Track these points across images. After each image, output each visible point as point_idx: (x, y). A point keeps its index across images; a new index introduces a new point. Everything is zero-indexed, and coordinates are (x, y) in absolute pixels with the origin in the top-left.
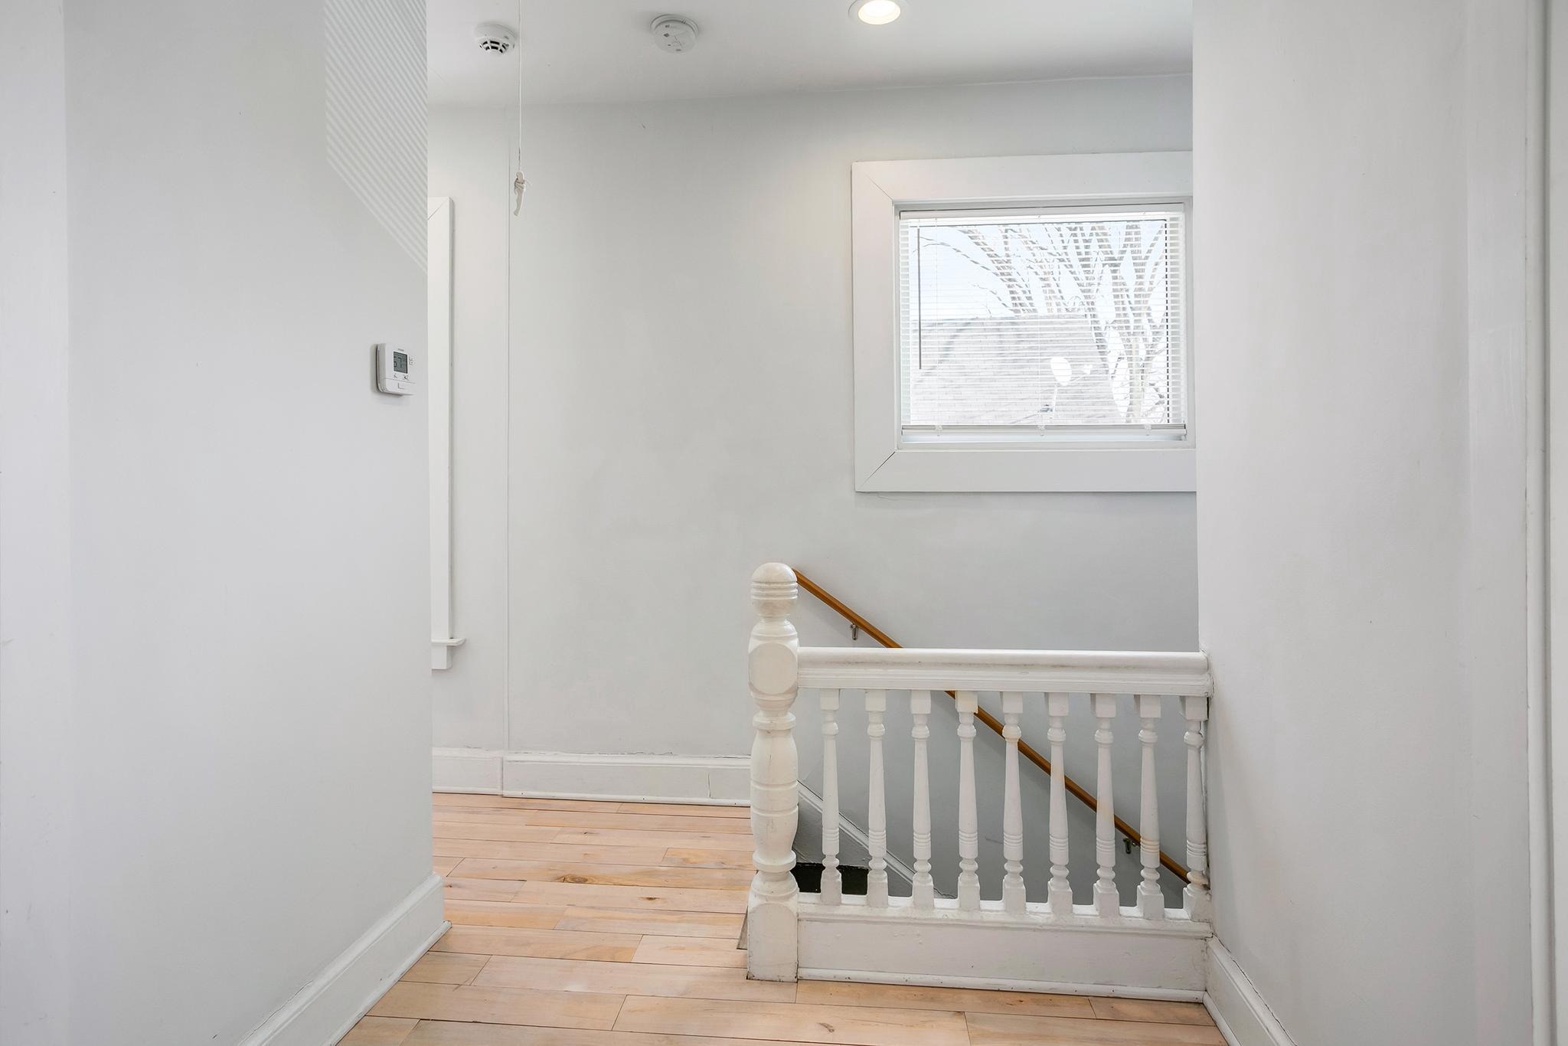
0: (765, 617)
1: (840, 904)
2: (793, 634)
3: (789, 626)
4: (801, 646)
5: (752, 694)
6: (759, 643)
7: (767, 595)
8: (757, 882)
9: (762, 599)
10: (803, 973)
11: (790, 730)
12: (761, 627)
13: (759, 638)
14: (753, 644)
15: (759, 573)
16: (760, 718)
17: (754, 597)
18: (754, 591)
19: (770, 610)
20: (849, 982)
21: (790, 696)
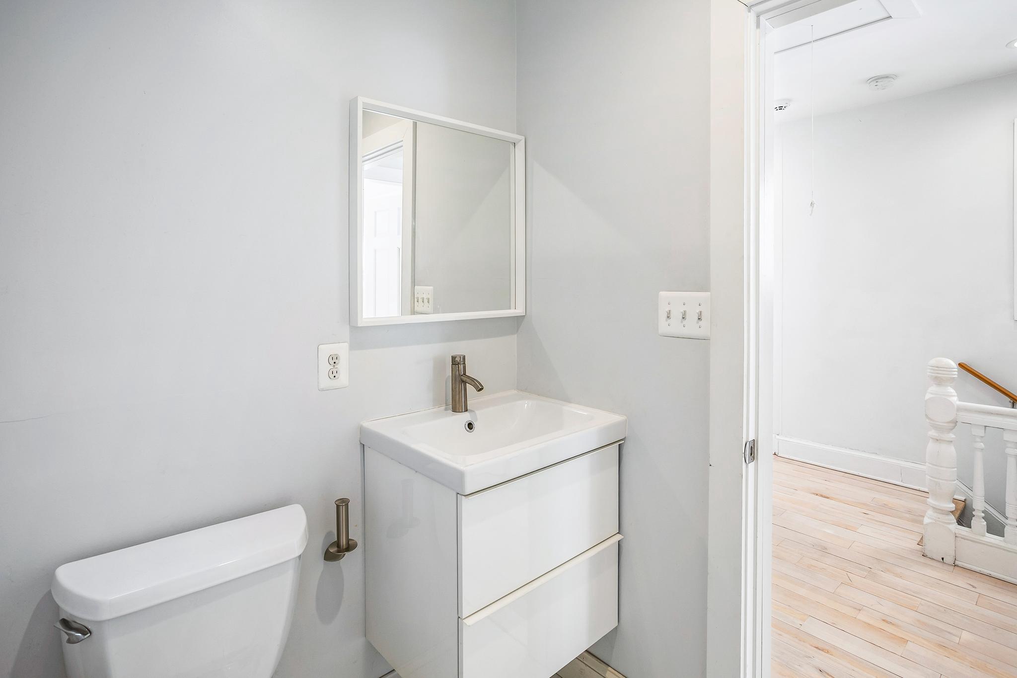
0: (936, 384)
1: (984, 536)
2: (954, 394)
3: (951, 390)
4: (959, 401)
5: (927, 420)
6: (932, 396)
7: (937, 373)
8: (930, 512)
9: (933, 374)
10: (957, 563)
11: (951, 441)
12: (933, 389)
13: (932, 393)
14: (928, 396)
15: (933, 362)
16: (933, 433)
17: (928, 373)
18: (929, 370)
19: (939, 381)
20: (990, 576)
21: (953, 425)
